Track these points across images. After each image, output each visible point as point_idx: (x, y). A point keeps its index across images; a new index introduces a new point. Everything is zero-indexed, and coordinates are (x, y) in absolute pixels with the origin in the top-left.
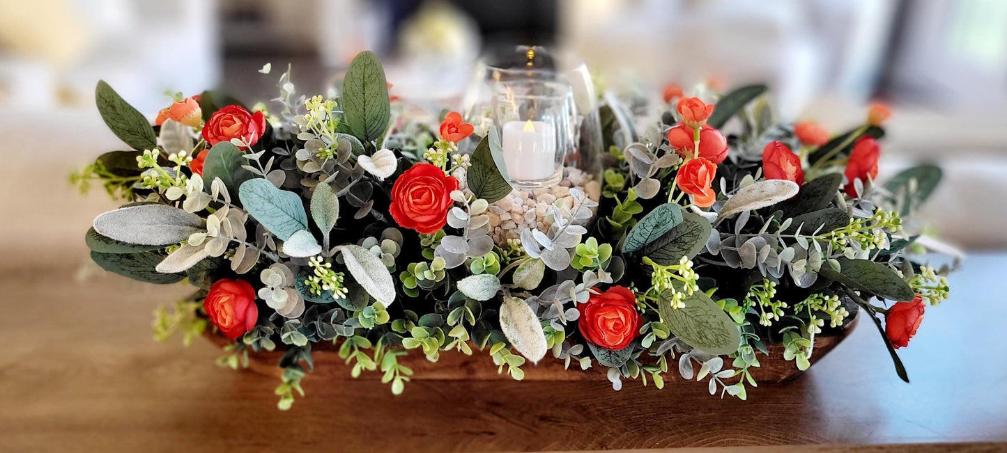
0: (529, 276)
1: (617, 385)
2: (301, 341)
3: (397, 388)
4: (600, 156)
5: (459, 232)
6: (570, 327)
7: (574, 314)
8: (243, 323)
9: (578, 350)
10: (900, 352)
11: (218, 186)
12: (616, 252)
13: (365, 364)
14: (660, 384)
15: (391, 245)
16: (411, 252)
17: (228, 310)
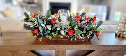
0: (63, 28)
1: (72, 40)
2: (42, 34)
3: (51, 39)
4: (70, 19)
5: (57, 24)
6: (67, 33)
7: (67, 32)
8: (37, 32)
9: (68, 36)
10: (98, 37)
11: (36, 19)
12: (71, 27)
13: (48, 37)
14: (75, 39)
15: (51, 25)
16: (52, 26)
17: (36, 31)
